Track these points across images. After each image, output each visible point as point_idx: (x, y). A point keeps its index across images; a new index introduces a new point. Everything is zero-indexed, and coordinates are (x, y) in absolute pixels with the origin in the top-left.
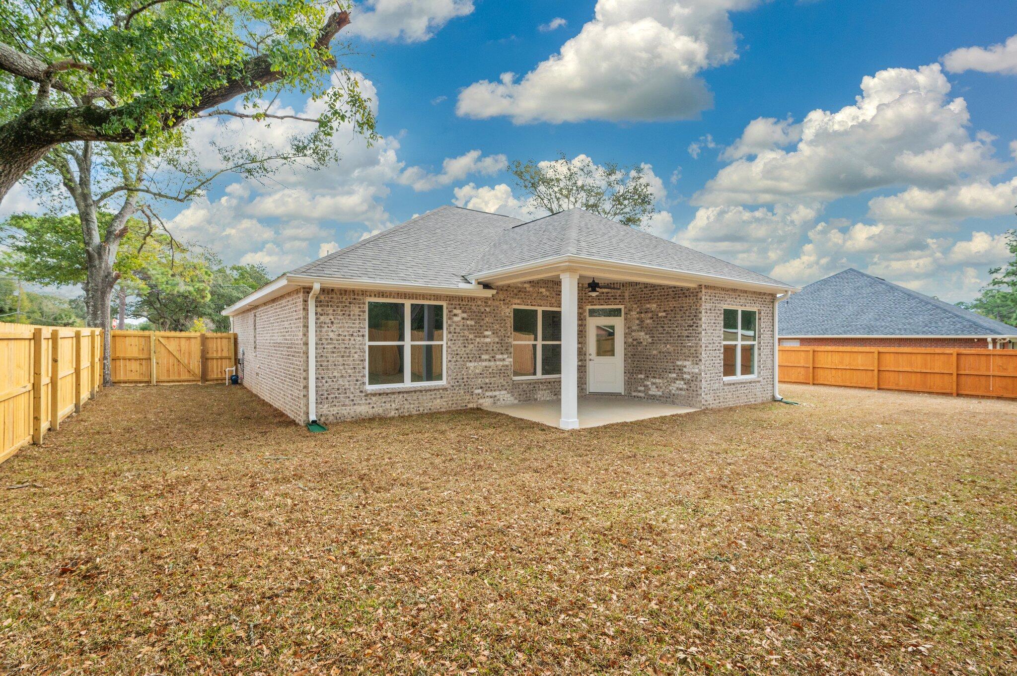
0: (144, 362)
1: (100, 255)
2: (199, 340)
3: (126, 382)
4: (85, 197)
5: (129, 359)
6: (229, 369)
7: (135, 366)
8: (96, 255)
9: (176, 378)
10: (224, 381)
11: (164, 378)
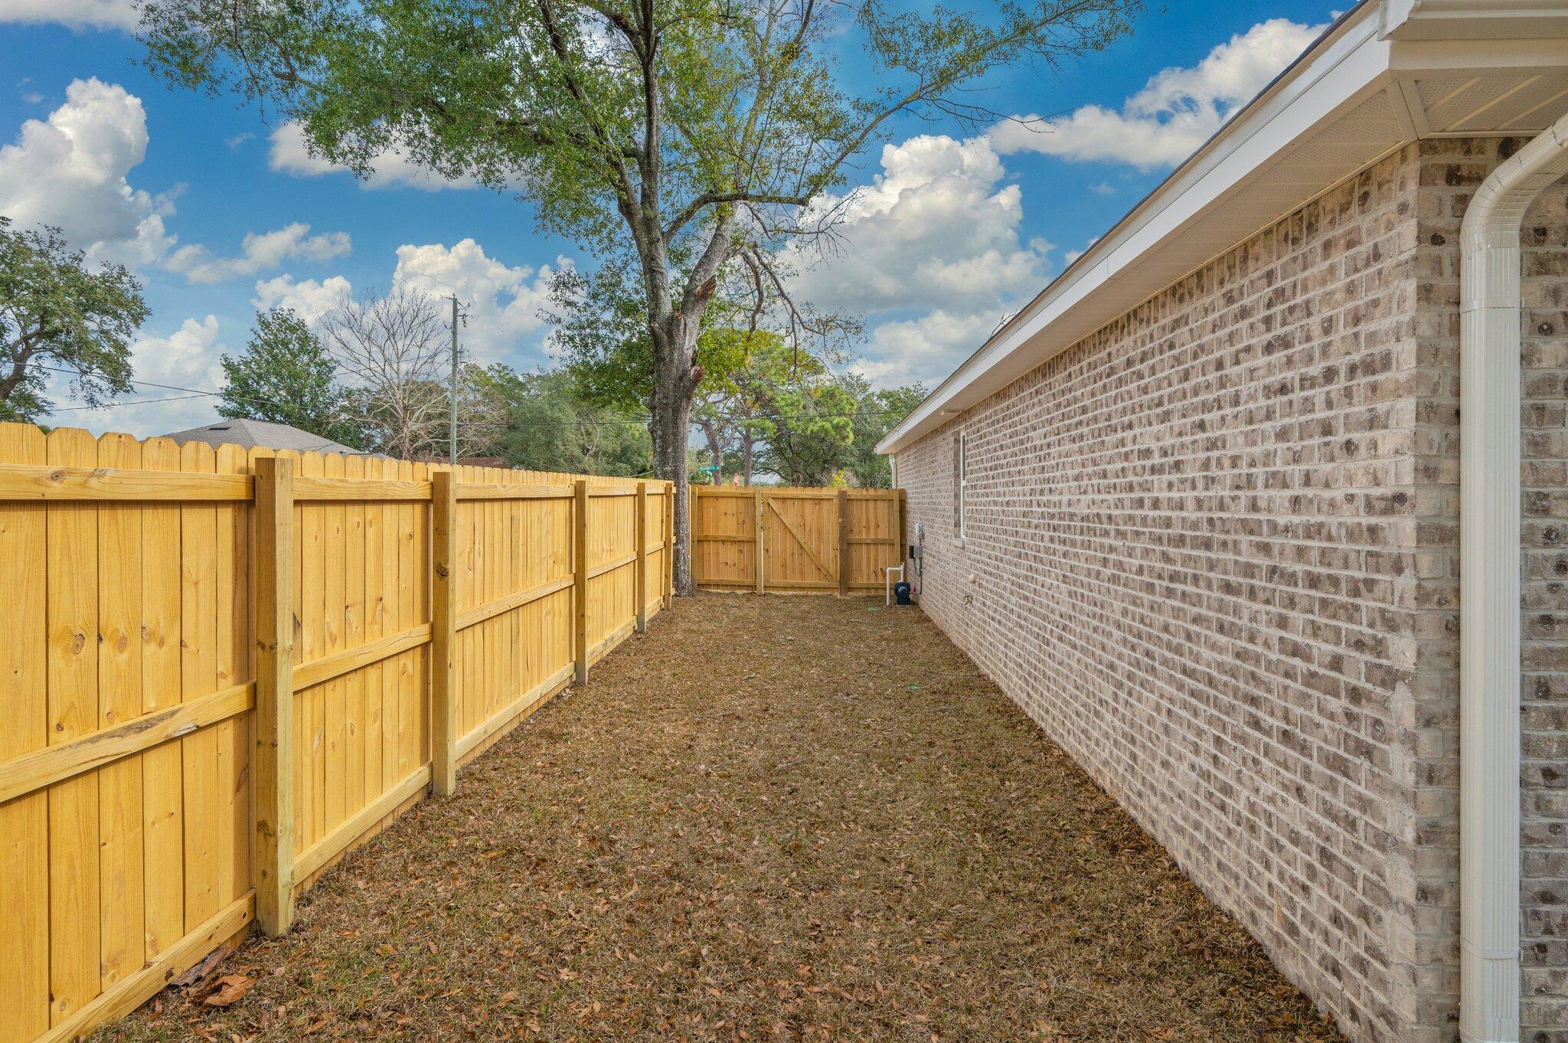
0: (746, 548)
1: (671, 336)
2: (835, 505)
3: (718, 586)
4: (649, 224)
5: (723, 542)
6: (893, 571)
7: (730, 554)
8: (665, 338)
9: (797, 581)
10: (881, 592)
11: (776, 581)
